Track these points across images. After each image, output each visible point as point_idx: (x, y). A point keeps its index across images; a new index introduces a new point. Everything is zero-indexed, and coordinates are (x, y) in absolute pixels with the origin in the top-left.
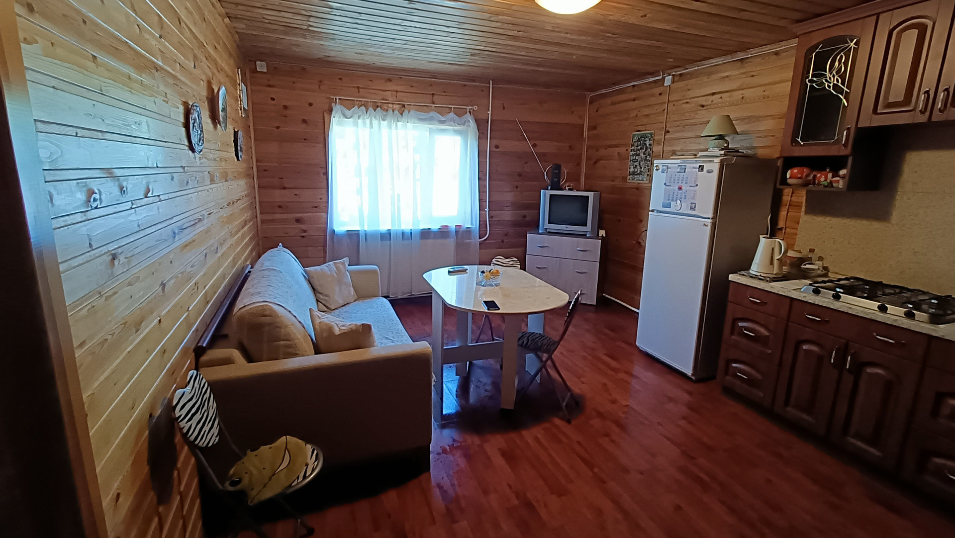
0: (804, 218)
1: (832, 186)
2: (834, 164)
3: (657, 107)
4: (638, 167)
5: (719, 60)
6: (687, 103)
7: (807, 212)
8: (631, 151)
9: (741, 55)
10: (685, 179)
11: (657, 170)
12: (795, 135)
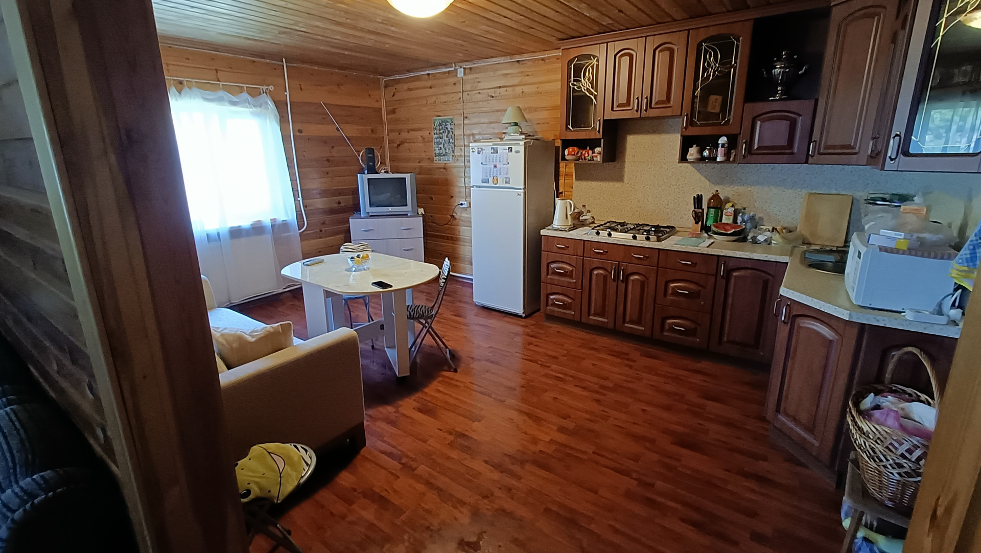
0: (576, 184)
1: (593, 160)
2: (591, 144)
3: (453, 95)
4: (443, 148)
5: (502, 60)
6: (479, 93)
7: (577, 179)
8: (434, 134)
9: (518, 58)
10: (498, 159)
11: (473, 151)
12: (567, 124)
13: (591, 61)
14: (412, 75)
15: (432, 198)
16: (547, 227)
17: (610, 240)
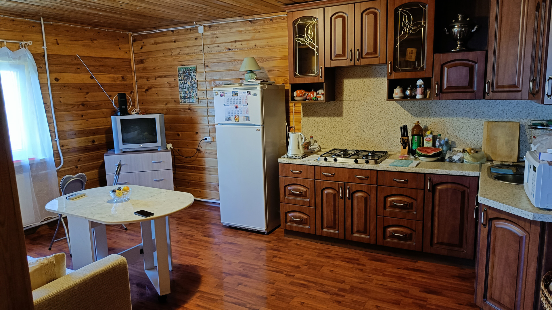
0: (304, 119)
1: (318, 100)
2: (315, 87)
3: (195, 48)
4: (187, 92)
5: (237, 19)
6: (218, 46)
7: (304, 116)
8: (179, 80)
9: (250, 18)
10: (238, 101)
11: (216, 95)
12: (295, 71)
13: (312, 21)
14: (158, 31)
15: (178, 135)
16: (283, 156)
17: (336, 165)
